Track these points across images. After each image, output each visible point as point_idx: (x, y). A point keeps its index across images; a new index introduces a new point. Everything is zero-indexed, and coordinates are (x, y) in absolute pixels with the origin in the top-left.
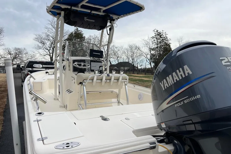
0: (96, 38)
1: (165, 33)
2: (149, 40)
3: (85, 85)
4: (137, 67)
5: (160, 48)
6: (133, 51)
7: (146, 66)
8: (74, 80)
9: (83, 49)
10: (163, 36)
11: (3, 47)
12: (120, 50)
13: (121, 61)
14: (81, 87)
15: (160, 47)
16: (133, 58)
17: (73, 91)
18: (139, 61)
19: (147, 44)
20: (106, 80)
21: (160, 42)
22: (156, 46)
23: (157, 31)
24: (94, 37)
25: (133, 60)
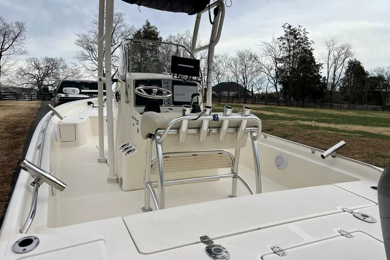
0: (180, 40)
1: (304, 30)
2: (274, 43)
3: (159, 141)
4: (252, 92)
5: (294, 58)
6: (245, 62)
7: (268, 90)
8: (138, 124)
9: (158, 61)
10: (299, 36)
11: (25, 56)
12: (223, 61)
13: (224, 80)
14: (152, 143)
15: (293, 56)
16: (245, 75)
17: (134, 150)
18: (255, 81)
19: (271, 50)
20: (209, 128)
21: (294, 47)
22: (286, 54)
23: (290, 27)
24: (176, 39)
25: (245, 80)
